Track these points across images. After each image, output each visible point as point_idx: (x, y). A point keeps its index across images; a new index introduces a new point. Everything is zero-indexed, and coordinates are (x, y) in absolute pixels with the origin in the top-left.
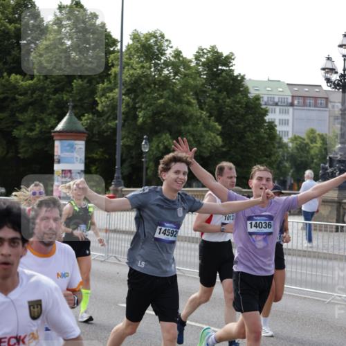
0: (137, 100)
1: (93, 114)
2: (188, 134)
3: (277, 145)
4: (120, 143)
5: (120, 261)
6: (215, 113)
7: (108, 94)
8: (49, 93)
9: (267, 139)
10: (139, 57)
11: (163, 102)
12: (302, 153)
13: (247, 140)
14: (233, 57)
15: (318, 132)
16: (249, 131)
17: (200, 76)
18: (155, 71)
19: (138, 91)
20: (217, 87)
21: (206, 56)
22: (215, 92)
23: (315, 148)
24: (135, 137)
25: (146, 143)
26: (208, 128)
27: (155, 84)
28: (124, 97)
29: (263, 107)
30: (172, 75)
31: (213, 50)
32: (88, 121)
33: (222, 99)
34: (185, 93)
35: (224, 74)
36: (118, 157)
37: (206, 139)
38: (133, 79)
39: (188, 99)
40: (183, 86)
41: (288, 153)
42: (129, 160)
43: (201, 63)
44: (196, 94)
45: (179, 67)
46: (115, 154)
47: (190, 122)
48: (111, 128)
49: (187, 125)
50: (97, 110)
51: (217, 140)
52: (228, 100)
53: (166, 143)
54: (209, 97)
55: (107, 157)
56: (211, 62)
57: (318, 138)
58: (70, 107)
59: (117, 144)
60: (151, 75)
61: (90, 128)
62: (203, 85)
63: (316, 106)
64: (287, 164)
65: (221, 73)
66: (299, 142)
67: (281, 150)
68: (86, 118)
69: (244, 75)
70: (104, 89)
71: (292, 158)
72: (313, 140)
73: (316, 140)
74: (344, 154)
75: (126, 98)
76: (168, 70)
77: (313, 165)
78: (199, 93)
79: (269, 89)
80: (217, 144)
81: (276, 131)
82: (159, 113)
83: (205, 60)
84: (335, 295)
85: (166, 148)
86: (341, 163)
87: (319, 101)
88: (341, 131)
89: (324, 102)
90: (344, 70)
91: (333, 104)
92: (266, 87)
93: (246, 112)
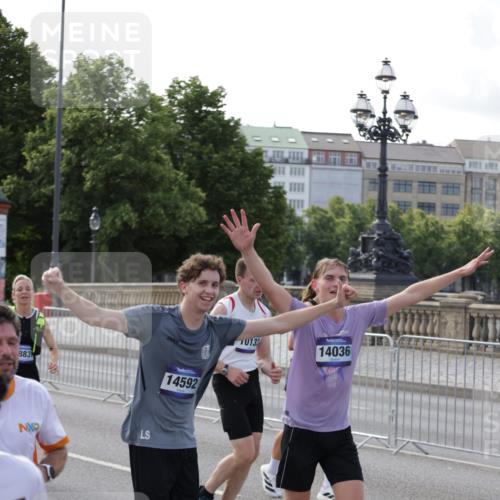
0: (83, 156)
1: (19, 175)
2: (157, 205)
3: (286, 220)
4: (58, 218)
5: (57, 388)
6: (197, 173)
7: (40, 147)
9: (273, 211)
11: (120, 159)
12: (322, 231)
14: (223, 94)
15: (346, 202)
16: (246, 200)
17: (175, 121)
18: (109, 113)
19: (85, 142)
20: (200, 136)
21: (183, 92)
22: (197, 144)
23: (342, 226)
24: (80, 209)
25: (95, 217)
26: (187, 195)
27: (109, 132)
28: (63, 151)
29: (267, 165)
30: (134, 119)
31: (195, 84)
32: (12, 186)
33: (207, 154)
34: (152, 145)
35: (209, 118)
36: (55, 238)
37: (183, 212)
38: (78, 124)
39: (157, 154)
40: (150, 136)
41: (303, 232)
42: (72, 242)
43: (176, 102)
44: (170, 147)
45: (144, 107)
46: (51, 233)
47: (160, 188)
48: (45, 195)
49: (157, 191)
50: (25, 170)
51: (199, 213)
52: (216, 156)
53: (125, 219)
54: (188, 150)
55: (40, 237)
56: (191, 100)
57: (347, 211)
59: (54, 219)
60: (103, 119)
61: (14, 196)
62: (179, 134)
63: (343, 164)
65: (206, 117)
66: (318, 216)
67: (293, 227)
68: (9, 181)
69: (239, 120)
70: (35, 140)
71: (309, 239)
72: (340, 213)
73: (344, 212)
74: (384, 233)
75: (67, 153)
76: (129, 112)
77: (339, 249)
78: (174, 145)
79: (276, 139)
80: (199, 219)
81: (285, 200)
82: (116, 174)
83: (182, 97)
84: (371, 435)
85: (125, 224)
86: (379, 245)
87: (348, 157)
88: (380, 200)
89: (355, 158)
90: (385, 112)
91: (368, 161)
92: (271, 137)
93: (243, 173)
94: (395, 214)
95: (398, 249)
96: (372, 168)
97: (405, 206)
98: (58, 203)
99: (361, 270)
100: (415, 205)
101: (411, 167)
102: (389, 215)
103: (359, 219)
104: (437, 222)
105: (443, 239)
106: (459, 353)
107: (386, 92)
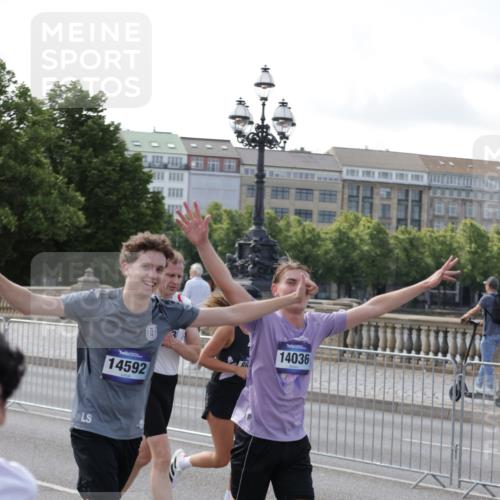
2: (36, 209)
3: (164, 226)
6: (76, 178)
9: (151, 216)
13: (122, 217)
15: (224, 208)
16: (126, 205)
17: (55, 125)
20: (80, 141)
22: (77, 148)
23: (220, 231)
26: (66, 200)
29: (146, 170)
30: (15, 122)
33: (87, 158)
34: (32, 148)
35: (90, 122)
37: (62, 216)
39: (38, 158)
40: (31, 139)
41: (181, 237)
44: (49, 150)
45: (25, 111)
47: (40, 191)
49: (36, 195)
51: (78, 217)
52: (95, 160)
53: (4, 222)
54: (68, 154)
57: (225, 217)
62: (59, 138)
63: (222, 170)
65: (86, 121)
67: (171, 232)
69: (119, 124)
71: (186, 245)
72: (217, 219)
73: (221, 218)
74: (261, 239)
76: (10, 116)
78: (54, 149)
79: (156, 145)
80: (77, 223)
81: (163, 205)
85: (4, 227)
86: (255, 252)
87: (227, 163)
88: (256, 206)
89: (233, 164)
90: (263, 119)
91: (246, 167)
92: (150, 142)
93: (121, 178)
94: (272, 221)
95: (274, 255)
96: (250, 175)
97: (282, 212)
99: (236, 275)
100: (292, 211)
101: (289, 174)
102: (266, 222)
103: (237, 225)
104: (314, 229)
105: (319, 246)
106: (332, 360)
107: (265, 99)
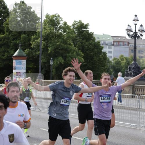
0: (48, 43)
1: (30, 49)
3: (107, 62)
4: (41, 61)
5: (40, 110)
6: (81, 48)
7: (36, 41)
8: (11, 40)
9: (103, 59)
10: (49, 25)
11: (59, 44)
12: (118, 65)
13: (95, 60)
14: (88, 25)
15: (124, 56)
16: (95, 56)
17: (75, 32)
18: (55, 31)
19: (49, 39)
20: (82, 37)
21: (77, 25)
22: (81, 39)
23: (123, 63)
25: (52, 61)
26: (78, 55)
27: (56, 36)
28: (42, 42)
29: (101, 46)
30: (63, 32)
31: (80, 22)
32: (28, 52)
33: (84, 43)
34: (68, 40)
35: (85, 32)
36: (40, 67)
38: (46, 34)
39: (70, 43)
40: (68, 37)
41: (112, 65)
42: (45, 68)
43: (75, 28)
44: (73, 40)
45: (66, 29)
46: (39, 66)
47: (70, 52)
48: (37, 54)
50: (31, 47)
51: (82, 60)
52: (86, 43)
53: (60, 61)
54: (78, 41)
55: (35, 67)
56: (79, 27)
57: (124, 59)
58: (20, 46)
59: (40, 61)
60: (54, 32)
61: (28, 55)
62: (76, 37)
63: (123, 45)
64: (111, 70)
65: (83, 32)
66: (116, 61)
67: (109, 64)
68: (26, 50)
69: (93, 33)
70: (34, 39)
71: (114, 67)
72: (122, 60)
74: (136, 65)
75: (43, 42)
76: (61, 30)
77: (122, 70)
78: (74, 40)
79: (104, 38)
81: (107, 56)
82: (57, 48)
83: (77, 26)
84: (132, 124)
85: (60, 63)
86: (134, 69)
87: (125, 43)
88: (134, 56)
89: (127, 44)
90: (135, 30)
91: (131, 44)
92: (102, 38)
93: (94, 48)
94: (139, 60)
95: (140, 70)
96: (131, 47)
97: (141, 57)
98: (41, 57)
99: (129, 76)
100: (144, 57)
101: (143, 46)
102: (137, 60)
103: (128, 61)
107: (136, 24)
